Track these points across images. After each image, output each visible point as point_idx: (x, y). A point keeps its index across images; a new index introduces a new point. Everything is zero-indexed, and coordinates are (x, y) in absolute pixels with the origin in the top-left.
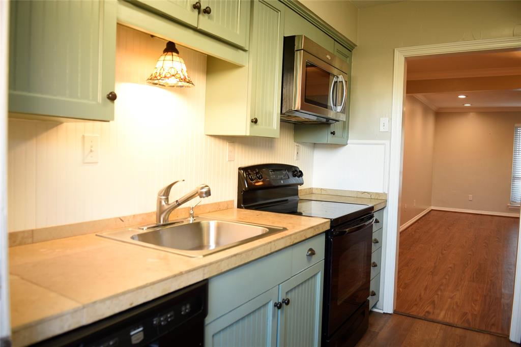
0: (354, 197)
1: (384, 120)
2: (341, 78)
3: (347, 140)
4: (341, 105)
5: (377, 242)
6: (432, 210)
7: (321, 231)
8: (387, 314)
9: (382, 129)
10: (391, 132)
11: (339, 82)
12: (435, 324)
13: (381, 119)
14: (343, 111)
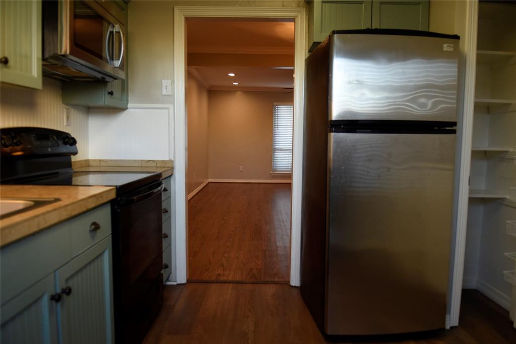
0: (138, 167)
1: (166, 83)
2: (117, 28)
3: (127, 104)
4: (119, 59)
5: (166, 211)
6: (210, 182)
7: (106, 200)
8: (181, 284)
9: (164, 92)
10: (174, 96)
11: (116, 32)
12: (227, 285)
13: (163, 81)
14: (122, 67)
